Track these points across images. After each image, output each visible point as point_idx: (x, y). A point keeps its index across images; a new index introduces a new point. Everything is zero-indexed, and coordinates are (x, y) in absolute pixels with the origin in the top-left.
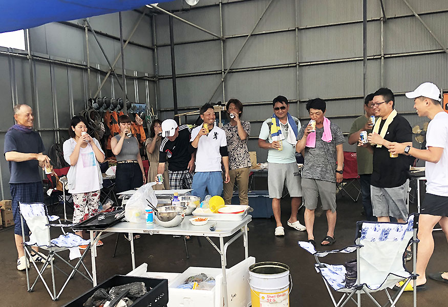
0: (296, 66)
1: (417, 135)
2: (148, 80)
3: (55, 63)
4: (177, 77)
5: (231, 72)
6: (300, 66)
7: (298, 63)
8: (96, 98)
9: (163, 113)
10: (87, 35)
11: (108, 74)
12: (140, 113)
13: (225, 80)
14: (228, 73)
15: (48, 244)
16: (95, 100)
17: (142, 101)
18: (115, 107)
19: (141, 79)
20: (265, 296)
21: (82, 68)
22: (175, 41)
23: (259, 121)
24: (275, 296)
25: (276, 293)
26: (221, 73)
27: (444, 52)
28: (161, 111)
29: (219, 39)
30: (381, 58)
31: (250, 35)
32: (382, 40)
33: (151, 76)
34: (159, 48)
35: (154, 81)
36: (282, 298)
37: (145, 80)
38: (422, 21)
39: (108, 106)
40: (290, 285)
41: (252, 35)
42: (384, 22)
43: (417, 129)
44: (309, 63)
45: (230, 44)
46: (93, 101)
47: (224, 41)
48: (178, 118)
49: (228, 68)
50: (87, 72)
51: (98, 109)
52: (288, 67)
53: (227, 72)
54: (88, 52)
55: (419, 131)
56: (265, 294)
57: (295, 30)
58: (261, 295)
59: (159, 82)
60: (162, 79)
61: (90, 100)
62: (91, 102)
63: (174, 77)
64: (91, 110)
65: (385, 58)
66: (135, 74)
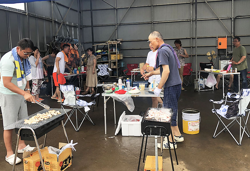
1: (209, 56)
3: (38, 18)
4: (94, 26)
6: (153, 23)
9: (85, 44)
10: (52, 4)
11: (62, 24)
12: (76, 44)
13: (117, 29)
14: (119, 25)
15: (75, 104)
16: (56, 37)
17: (76, 38)
18: (66, 40)
19: (75, 27)
20: (191, 123)
21: (49, 21)
22: (93, 8)
24: (195, 123)
25: (195, 122)
26: (115, 25)
27: (218, 19)
29: (114, 9)
30: (191, 21)
31: (129, 7)
32: (191, 12)
33: (79, 26)
34: (83, 12)
36: (197, 124)
37: (77, 27)
38: (208, 5)
39: (63, 40)
40: (200, 119)
41: (130, 8)
42: (192, 4)
43: (209, 53)
44: (158, 22)
45: (119, 11)
47: (116, 10)
48: (94, 47)
49: (119, 23)
50: (52, 23)
51: (58, 41)
52: (148, 24)
54: (53, 13)
55: (210, 54)
56: (191, 122)
57: (151, 6)
58: (189, 123)
59: (83, 28)
60: (85, 27)
61: (54, 37)
63: (92, 26)
64: (55, 42)
65: (192, 21)
66: (73, 24)
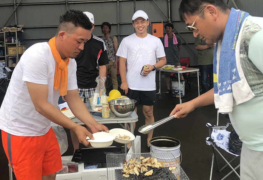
0: (65, 4)
5: (21, 5)
6: (68, 4)
7: (67, 2)
13: (16, 11)
23: (42, 38)
24: (174, 164)
26: (14, 6)
44: (74, 2)
49: (19, 2)
52: (61, 4)
53: (18, 5)
58: (165, 164)
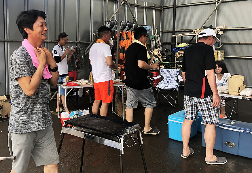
2: (156, 9)
4: (177, 7)
5: (224, 2)
8: (109, 21)
11: (122, 3)
13: (218, 9)
14: (221, 2)
16: (109, 22)
19: (149, 8)
26: (216, 3)
28: (163, 33)
33: (157, 6)
35: (160, 10)
37: (153, 9)
46: (107, 23)
59: (164, 11)
62: (106, 23)
63: (175, 7)
66: (146, 4)
